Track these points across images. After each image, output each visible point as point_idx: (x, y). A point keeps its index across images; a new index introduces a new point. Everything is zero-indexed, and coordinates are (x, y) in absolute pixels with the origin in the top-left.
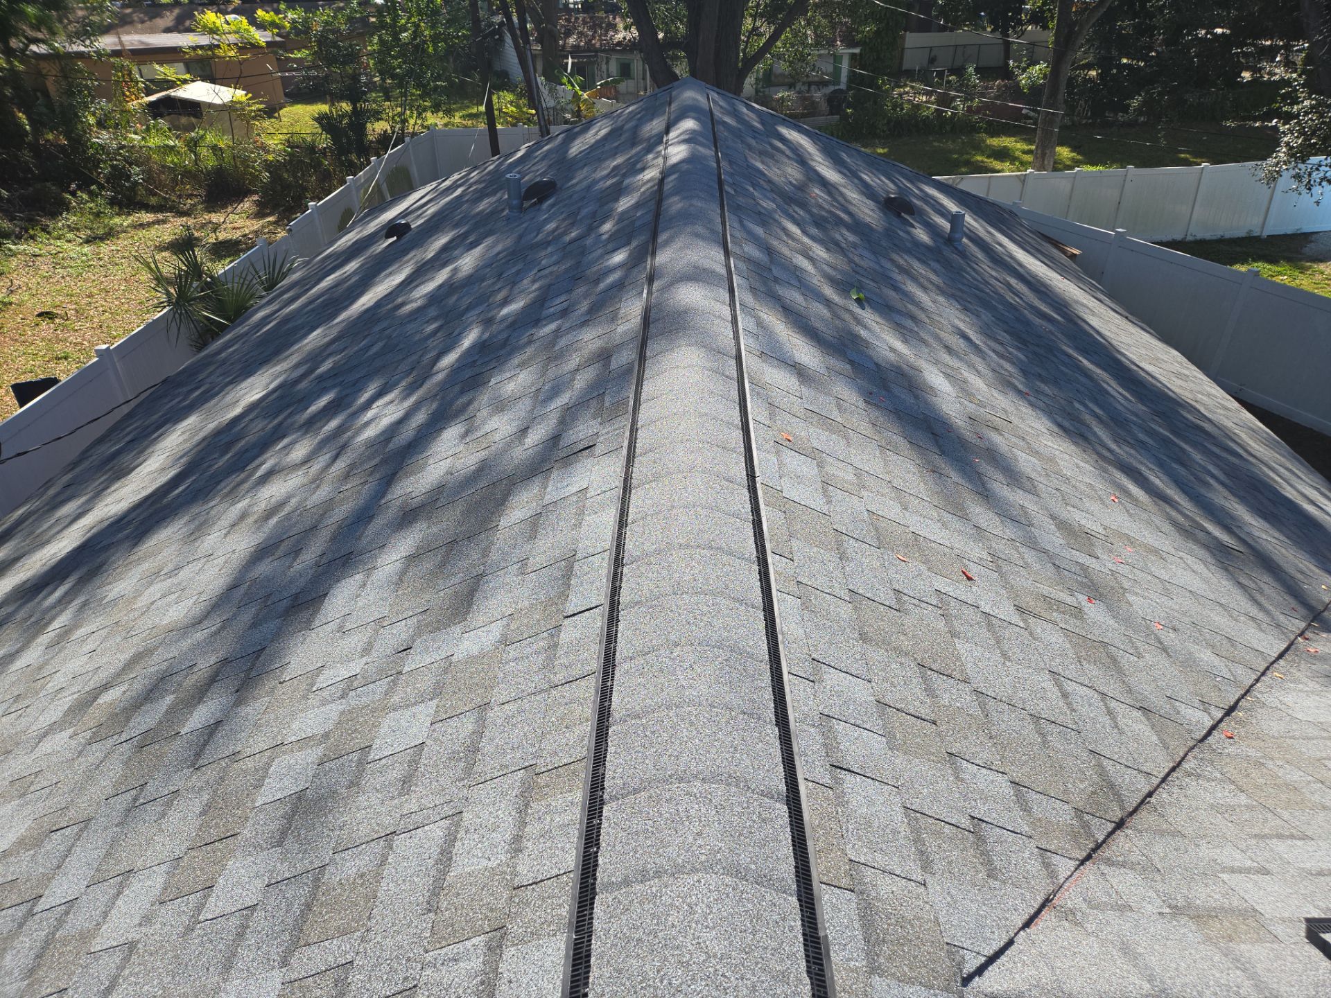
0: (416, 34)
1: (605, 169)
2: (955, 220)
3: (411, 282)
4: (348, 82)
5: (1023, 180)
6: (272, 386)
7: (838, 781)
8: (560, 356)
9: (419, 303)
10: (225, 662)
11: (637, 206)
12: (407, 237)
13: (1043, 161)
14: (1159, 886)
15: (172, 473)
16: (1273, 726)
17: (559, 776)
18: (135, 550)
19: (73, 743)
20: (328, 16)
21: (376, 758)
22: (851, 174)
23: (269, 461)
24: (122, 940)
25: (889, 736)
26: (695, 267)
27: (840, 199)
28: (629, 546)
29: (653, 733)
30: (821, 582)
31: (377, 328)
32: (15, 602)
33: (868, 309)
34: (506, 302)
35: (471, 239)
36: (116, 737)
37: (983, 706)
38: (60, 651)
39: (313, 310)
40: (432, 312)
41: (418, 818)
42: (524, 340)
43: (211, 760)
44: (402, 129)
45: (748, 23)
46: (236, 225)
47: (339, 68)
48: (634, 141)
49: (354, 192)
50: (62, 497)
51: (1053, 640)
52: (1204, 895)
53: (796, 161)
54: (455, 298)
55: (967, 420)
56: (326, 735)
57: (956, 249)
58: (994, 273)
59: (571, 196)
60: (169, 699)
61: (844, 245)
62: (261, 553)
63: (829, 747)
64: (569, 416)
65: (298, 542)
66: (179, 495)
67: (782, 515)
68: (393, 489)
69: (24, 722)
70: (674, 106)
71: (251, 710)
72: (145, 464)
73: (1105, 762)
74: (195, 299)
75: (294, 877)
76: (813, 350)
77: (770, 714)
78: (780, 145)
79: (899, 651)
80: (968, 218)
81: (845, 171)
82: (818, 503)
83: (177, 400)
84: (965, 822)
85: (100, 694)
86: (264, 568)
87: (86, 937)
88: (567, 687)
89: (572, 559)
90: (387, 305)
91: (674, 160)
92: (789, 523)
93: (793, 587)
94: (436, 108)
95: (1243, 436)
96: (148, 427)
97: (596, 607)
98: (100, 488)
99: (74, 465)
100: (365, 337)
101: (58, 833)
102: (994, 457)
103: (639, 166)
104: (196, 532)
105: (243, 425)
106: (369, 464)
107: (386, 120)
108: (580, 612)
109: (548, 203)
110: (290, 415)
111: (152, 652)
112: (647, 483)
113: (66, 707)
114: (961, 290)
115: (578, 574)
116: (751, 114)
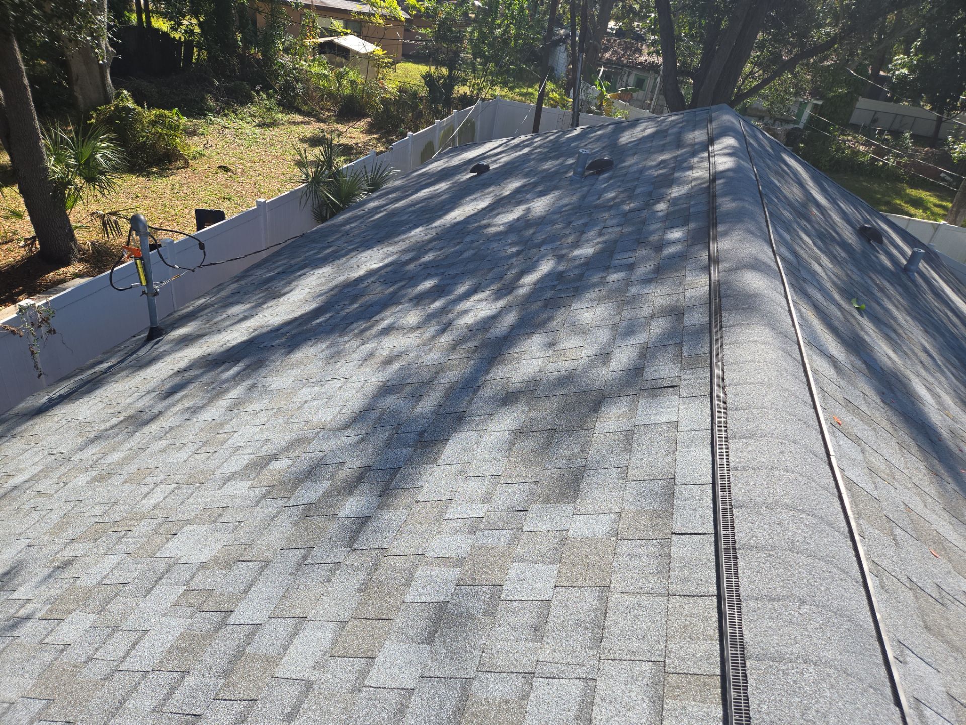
0: (505, 32)
1: (654, 160)
2: (915, 255)
4: (451, 55)
5: (937, 227)
6: (387, 261)
8: (634, 300)
9: (501, 228)
10: (368, 468)
11: (689, 196)
12: (485, 175)
13: (956, 217)
15: (314, 306)
17: (689, 683)
18: (290, 357)
20: (451, 9)
21: (508, 598)
22: (833, 202)
23: (388, 318)
24: (299, 676)
26: (756, 259)
27: (829, 219)
28: (734, 490)
29: (795, 682)
30: (888, 565)
31: (467, 239)
32: (201, 367)
33: (865, 317)
34: (576, 245)
35: (540, 188)
36: (285, 500)
38: (236, 416)
39: (414, 212)
40: (512, 238)
41: (555, 669)
42: (596, 279)
43: (364, 548)
44: (478, 94)
45: (747, 68)
46: (353, 136)
47: (447, 45)
48: (678, 143)
49: (437, 132)
50: (231, 300)
53: (798, 184)
54: (531, 231)
55: (949, 432)
56: (460, 562)
57: (910, 278)
58: (936, 304)
59: (626, 175)
60: (325, 484)
61: (840, 260)
62: (387, 389)
64: (647, 353)
65: (418, 389)
66: (320, 324)
67: (849, 494)
68: (494, 370)
69: (212, 464)
70: (715, 125)
71: (394, 515)
72: (291, 293)
74: (323, 182)
75: (445, 678)
76: (840, 346)
78: (786, 168)
81: (829, 198)
82: (870, 488)
83: (312, 252)
85: (270, 461)
86: (392, 401)
87: (271, 661)
88: (685, 599)
89: (672, 482)
90: (475, 223)
91: (720, 168)
94: (504, 84)
96: (293, 266)
97: (704, 534)
98: (260, 300)
99: (239, 279)
100: (459, 243)
101: (244, 564)
103: (685, 164)
104: (334, 357)
105: (366, 285)
106: (471, 344)
107: (470, 86)
108: (688, 534)
109: (606, 175)
110: (403, 287)
111: (309, 441)
112: (744, 438)
113: (245, 463)
114: (919, 314)
115: (680, 497)
116: (765, 140)
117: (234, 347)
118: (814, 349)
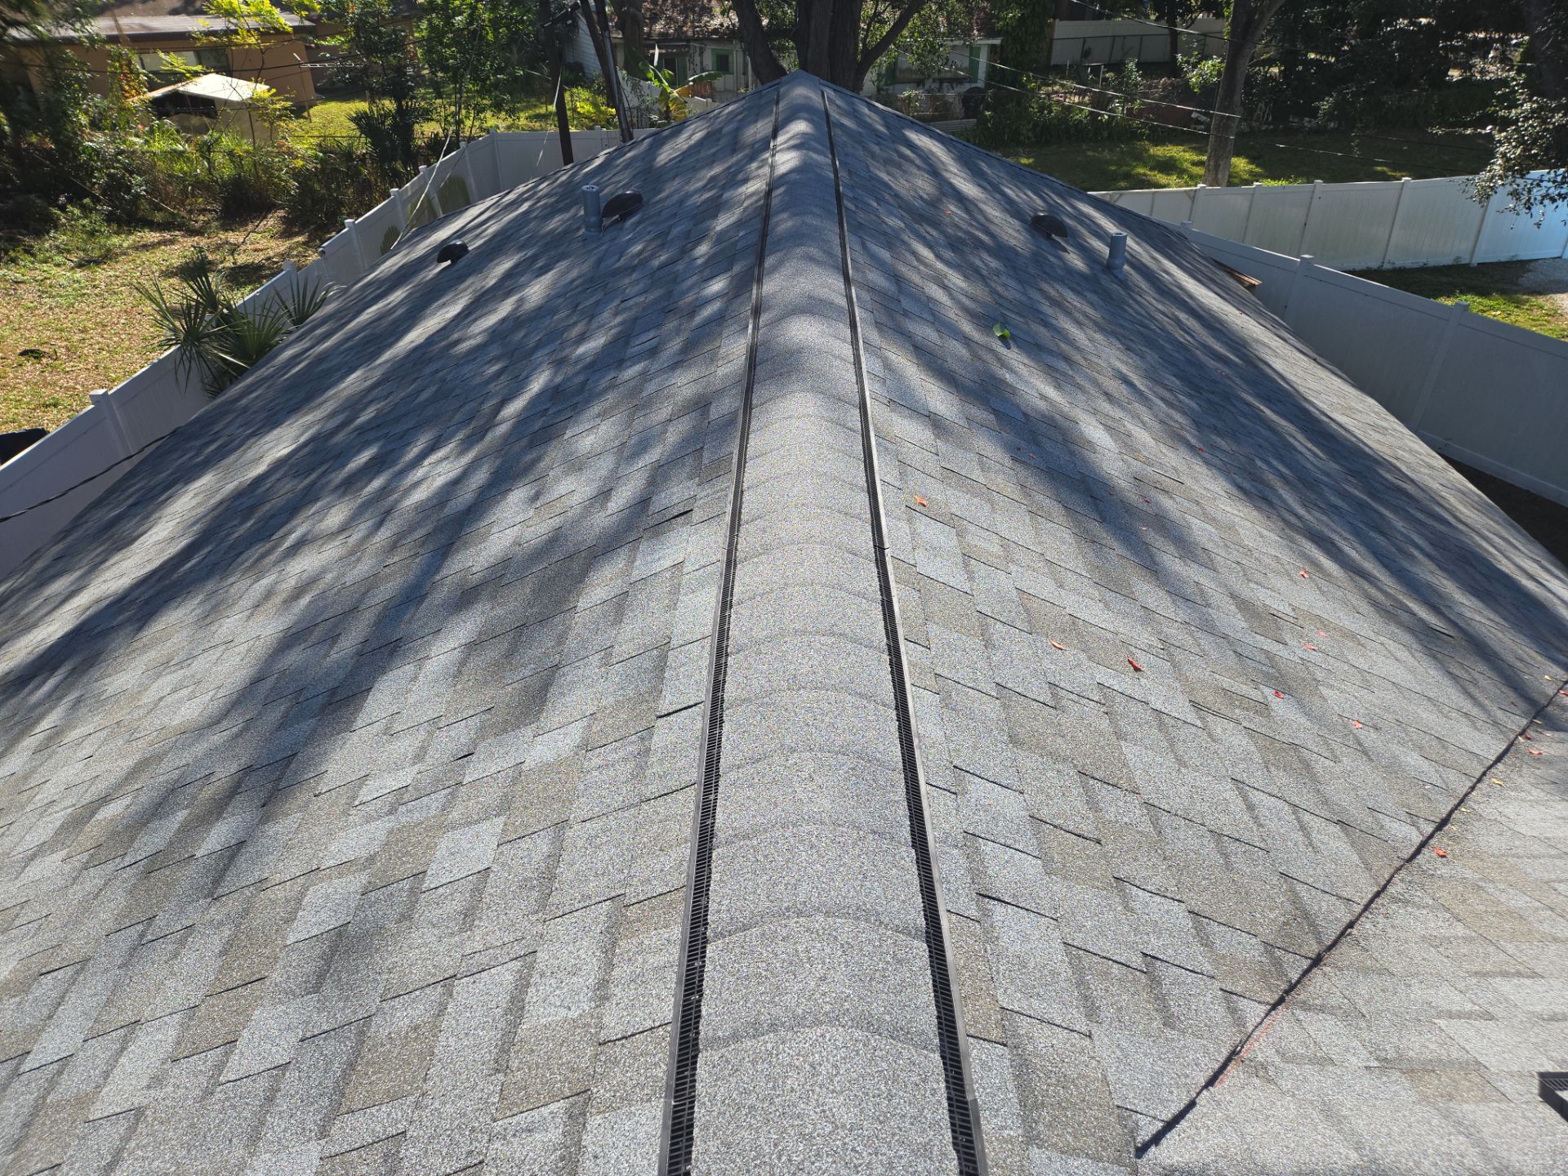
0: (472, 18)
1: (700, 180)
2: (1115, 243)
3: (470, 314)
4: (391, 75)
5: (1193, 196)
6: (303, 439)
7: (987, 913)
8: (647, 405)
9: (479, 340)
10: (248, 770)
11: (739, 224)
12: (464, 261)
13: (1216, 174)
14: (1365, 1035)
15: (183, 543)
16: (1492, 842)
17: (653, 909)
18: (140, 635)
19: (67, 868)
21: (432, 886)
22: (992, 188)
23: (299, 528)
24: (127, 1106)
25: (1044, 857)
26: (810, 297)
27: (980, 217)
28: (734, 632)
30: (963, 674)
31: (428, 371)
33: (1015, 349)
34: (582, 338)
35: (540, 264)
36: (118, 860)
37: (1155, 823)
38: (50, 756)
39: (351, 348)
40: (494, 351)
41: (483, 959)
42: (604, 383)
43: (233, 889)
44: (457, 132)
46: (258, 246)
47: (380, 58)
48: (734, 146)
49: (399, 208)
50: (52, 571)
51: (1236, 742)
52: (1417, 1044)
53: (928, 172)
54: (522, 334)
55: (1132, 480)
56: (371, 859)
57: (1117, 277)
58: (1160, 307)
59: (660, 212)
60: (181, 815)
61: (985, 272)
62: (289, 640)
63: (976, 872)
64: (658, 477)
65: (336, 626)
66: (192, 570)
67: (916, 595)
68: (448, 562)
69: (7, 843)
70: (781, 105)
71: (282, 827)
72: (150, 533)
73: (1299, 887)
74: (208, 335)
75: (334, 1029)
76: (950, 397)
77: (905, 833)
78: (908, 152)
79: (1055, 757)
80: (1130, 242)
81: (985, 184)
82: (959, 580)
83: (188, 456)
84: (1137, 961)
85: (99, 808)
86: (295, 657)
87: (83, 1101)
88: (660, 801)
89: (666, 649)
90: (440, 341)
91: (782, 170)
92: (924, 605)
93: (930, 681)
94: (498, 107)
95: (1452, 500)
96: (153, 489)
97: (697, 704)
98: (98, 560)
99: (67, 532)
100: (415, 380)
101: (49, 976)
102: (1163, 524)
103: (740, 177)
104: (213, 613)
105: (268, 486)
106: (420, 533)
107: (438, 121)
108: (676, 712)
109: (633, 220)
110: (324, 474)
111: (158, 758)
112: (756, 556)
113: (58, 824)
114: (1122, 326)
115: (673, 665)
116: (873, 115)
117: (52, 646)
118: (900, 409)
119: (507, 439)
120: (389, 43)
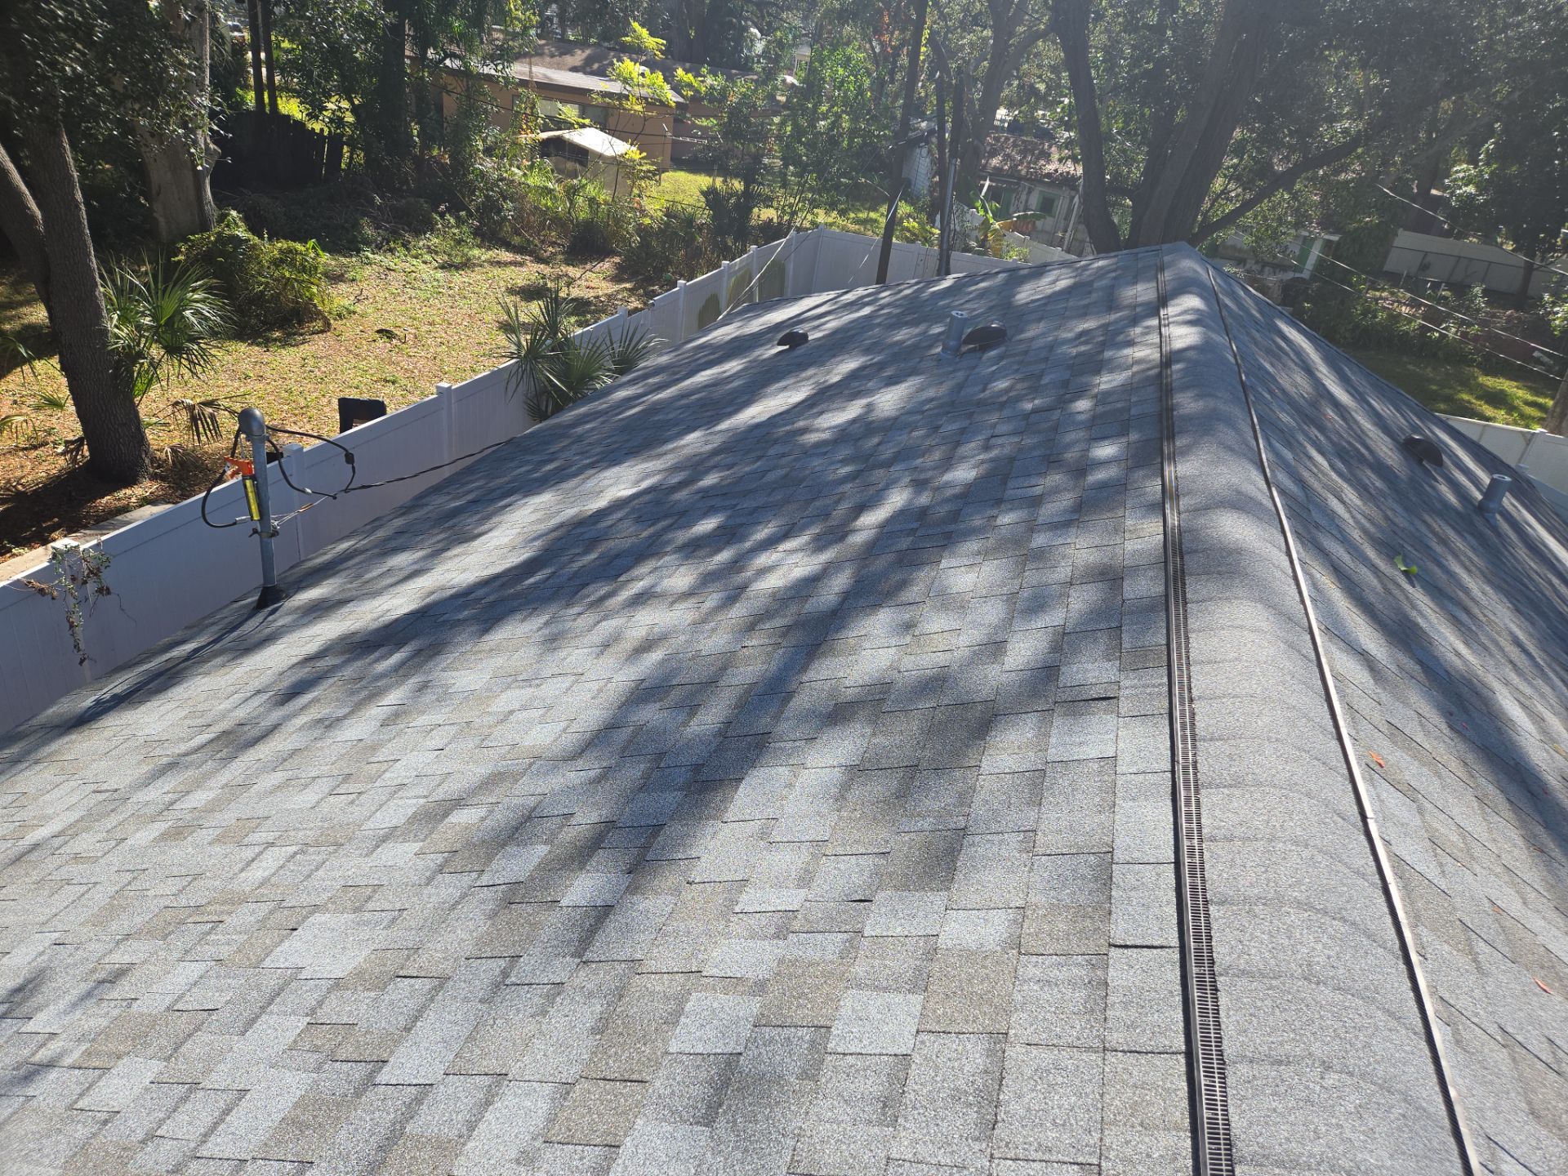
0: (834, 125)
1: (1071, 330)
2: (1495, 486)
3: (812, 406)
4: (748, 160)
5: (1530, 439)
6: (645, 485)
8: (1040, 556)
9: (825, 436)
10: (609, 825)
11: (1128, 389)
12: (801, 350)
13: (1561, 422)
15: (525, 555)
18: (487, 638)
19: (420, 864)
20: (748, 88)
21: (840, 1050)
22: (1360, 397)
23: (641, 579)
26: (1239, 492)
27: (1355, 427)
28: (1209, 873)
30: (1464, 1003)
31: (771, 452)
32: (343, 653)
33: (1418, 587)
34: (948, 463)
35: (888, 372)
36: (474, 875)
38: (398, 735)
39: (687, 406)
40: (845, 452)
41: (917, 1173)
42: (977, 521)
43: (603, 958)
44: (789, 221)
45: (1218, 184)
46: (592, 285)
47: (743, 144)
48: (1110, 303)
50: (394, 544)
53: (1303, 369)
54: (876, 440)
55: (1560, 778)
56: (760, 987)
57: (1488, 521)
58: (1532, 564)
59: (1026, 352)
60: (540, 851)
61: (1373, 492)
62: (643, 693)
64: (1064, 643)
65: (692, 694)
66: (535, 585)
68: (816, 665)
69: (356, 813)
70: (1168, 275)
71: (652, 904)
72: (490, 535)
74: (543, 357)
76: (1376, 635)
78: (1283, 344)
81: (1353, 391)
82: (1433, 872)
83: (525, 468)
85: (452, 810)
86: (650, 714)
87: (448, 1150)
88: (1131, 1058)
89: (1108, 858)
90: (785, 425)
91: (1178, 344)
94: (831, 206)
96: (494, 490)
97: (1162, 947)
98: (440, 546)
99: (406, 510)
100: (759, 458)
101: (406, 982)
103: (1121, 338)
104: (557, 638)
105: (610, 523)
106: (779, 622)
107: (777, 209)
108: (1136, 947)
109: (993, 353)
110: (669, 528)
111: (515, 777)
112: (1225, 786)
113: (410, 812)
114: (1505, 581)
115: (1122, 884)
116: (1248, 299)
117: (397, 620)
118: (1336, 640)
119: (872, 549)
120: (755, 133)
